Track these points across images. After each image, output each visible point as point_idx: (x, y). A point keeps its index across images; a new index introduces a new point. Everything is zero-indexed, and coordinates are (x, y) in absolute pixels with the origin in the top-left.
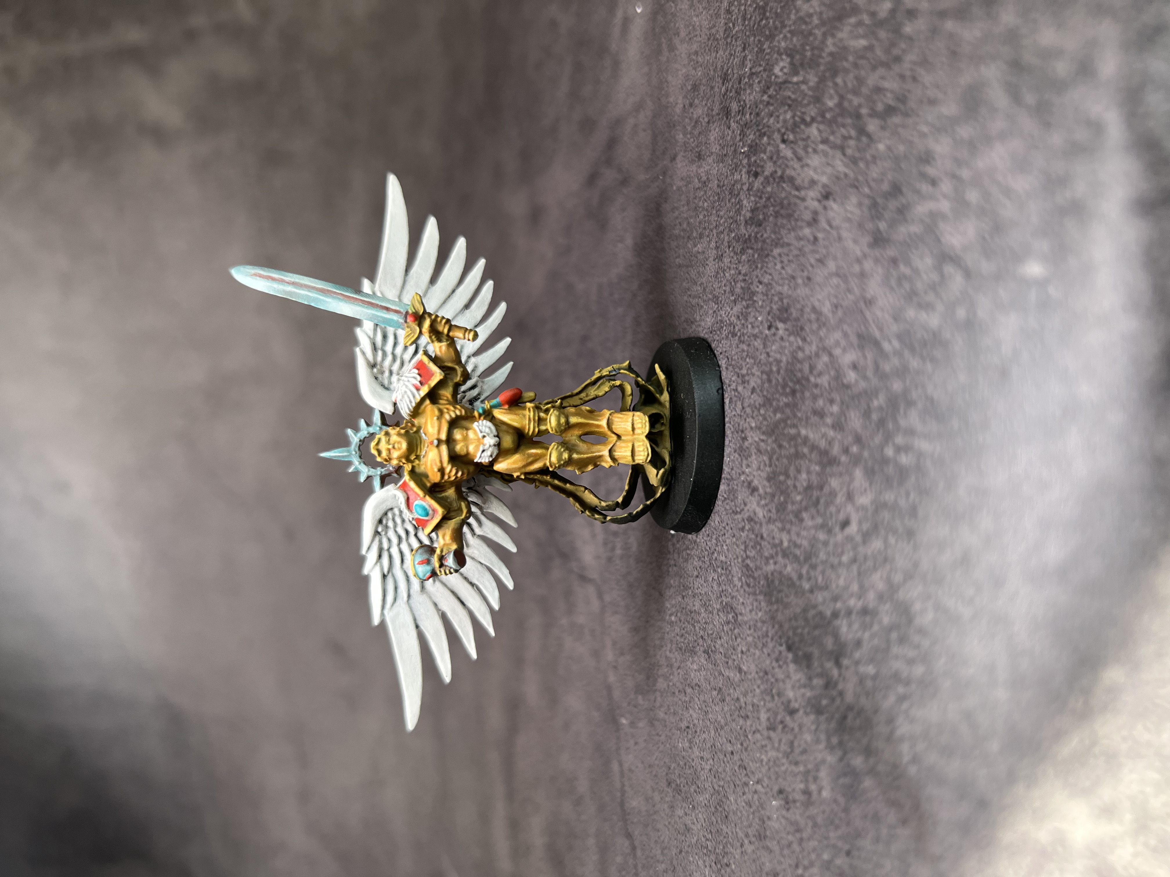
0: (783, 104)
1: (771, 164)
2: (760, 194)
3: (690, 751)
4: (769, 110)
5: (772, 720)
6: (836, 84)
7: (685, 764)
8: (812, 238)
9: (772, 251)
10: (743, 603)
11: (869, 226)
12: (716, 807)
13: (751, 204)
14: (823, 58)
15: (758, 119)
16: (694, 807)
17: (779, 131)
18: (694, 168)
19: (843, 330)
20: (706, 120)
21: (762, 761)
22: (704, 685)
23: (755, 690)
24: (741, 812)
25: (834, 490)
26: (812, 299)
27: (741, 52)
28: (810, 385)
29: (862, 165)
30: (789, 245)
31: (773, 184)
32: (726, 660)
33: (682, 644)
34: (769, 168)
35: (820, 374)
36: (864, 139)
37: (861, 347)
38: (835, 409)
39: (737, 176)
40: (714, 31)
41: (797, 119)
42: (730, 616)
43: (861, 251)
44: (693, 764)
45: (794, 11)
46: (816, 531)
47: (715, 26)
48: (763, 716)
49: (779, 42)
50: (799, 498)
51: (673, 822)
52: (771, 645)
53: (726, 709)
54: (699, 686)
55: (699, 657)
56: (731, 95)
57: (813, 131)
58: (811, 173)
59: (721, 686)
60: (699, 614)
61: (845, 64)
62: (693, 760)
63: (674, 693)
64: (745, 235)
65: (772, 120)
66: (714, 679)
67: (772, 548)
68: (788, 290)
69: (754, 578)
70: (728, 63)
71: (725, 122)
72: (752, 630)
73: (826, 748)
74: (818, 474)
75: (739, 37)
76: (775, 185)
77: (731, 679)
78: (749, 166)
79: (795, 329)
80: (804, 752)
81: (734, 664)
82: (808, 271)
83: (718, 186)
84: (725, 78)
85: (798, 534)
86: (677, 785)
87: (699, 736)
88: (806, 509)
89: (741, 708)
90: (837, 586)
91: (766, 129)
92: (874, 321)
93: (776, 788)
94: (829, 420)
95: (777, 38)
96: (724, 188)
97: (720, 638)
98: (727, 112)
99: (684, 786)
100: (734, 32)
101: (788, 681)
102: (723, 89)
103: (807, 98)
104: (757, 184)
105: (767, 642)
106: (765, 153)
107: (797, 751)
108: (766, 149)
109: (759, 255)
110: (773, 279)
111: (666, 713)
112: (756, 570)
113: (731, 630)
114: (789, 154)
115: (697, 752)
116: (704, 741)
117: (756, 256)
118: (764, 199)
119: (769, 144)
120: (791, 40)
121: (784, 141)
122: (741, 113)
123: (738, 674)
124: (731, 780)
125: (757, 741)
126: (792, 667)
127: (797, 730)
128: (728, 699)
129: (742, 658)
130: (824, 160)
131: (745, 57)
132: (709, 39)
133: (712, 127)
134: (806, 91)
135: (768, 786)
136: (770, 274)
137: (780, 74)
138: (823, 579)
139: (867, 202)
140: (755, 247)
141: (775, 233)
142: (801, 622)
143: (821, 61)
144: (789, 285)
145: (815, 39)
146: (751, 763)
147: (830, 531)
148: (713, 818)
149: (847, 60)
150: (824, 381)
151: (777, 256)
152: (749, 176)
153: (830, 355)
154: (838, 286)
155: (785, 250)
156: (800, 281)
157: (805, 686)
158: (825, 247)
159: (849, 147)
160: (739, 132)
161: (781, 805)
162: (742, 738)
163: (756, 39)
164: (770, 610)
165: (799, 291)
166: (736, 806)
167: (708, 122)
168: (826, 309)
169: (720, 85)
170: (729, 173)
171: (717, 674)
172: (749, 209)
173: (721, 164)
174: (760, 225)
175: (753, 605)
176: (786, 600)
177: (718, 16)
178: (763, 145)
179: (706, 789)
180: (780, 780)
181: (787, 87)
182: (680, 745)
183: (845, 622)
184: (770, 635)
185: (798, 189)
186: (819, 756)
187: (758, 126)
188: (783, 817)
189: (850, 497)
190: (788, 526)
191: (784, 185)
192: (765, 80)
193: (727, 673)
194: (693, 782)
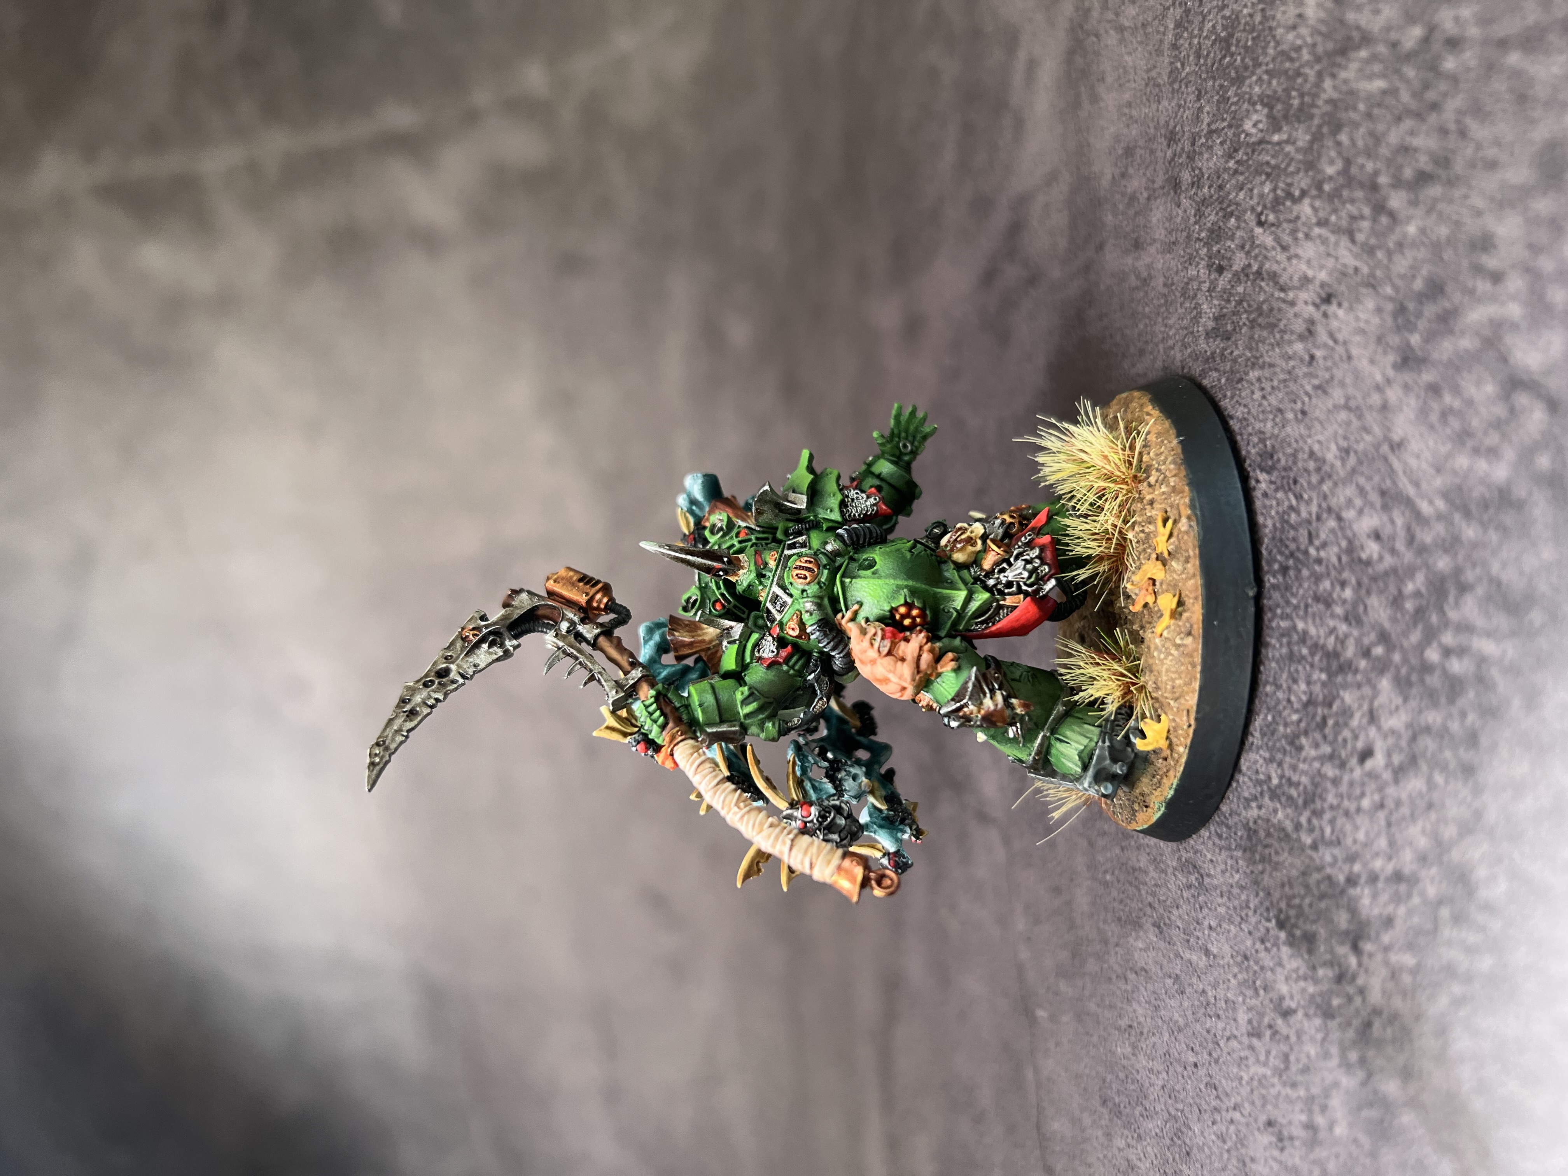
0: (1258, 173)
1: (1243, 255)
2: (1226, 296)
3: (1133, 1058)
4: (1238, 181)
5: (1255, 1023)
6: (1339, 144)
7: (1127, 1077)
8: (1307, 358)
9: (1247, 374)
10: (1212, 861)
11: (1395, 340)
12: (1172, 1139)
13: (1213, 310)
14: (1317, 107)
15: (1221, 193)
16: (1139, 1136)
17: (1253, 209)
18: (1129, 260)
19: (1357, 485)
20: (1145, 195)
21: (1241, 1078)
22: (1154, 969)
23: (1229, 980)
24: (1210, 1148)
25: (1350, 708)
26: (1309, 441)
27: (1195, 102)
28: (1311, 561)
29: (1380, 254)
30: (1271, 365)
31: (1246, 282)
32: (1186, 937)
33: (1122, 913)
34: (1239, 261)
35: (1324, 545)
36: (1384, 220)
37: (1385, 508)
38: (1348, 593)
39: (1192, 272)
40: (1154, 74)
41: (1279, 192)
42: (1193, 878)
43: (1384, 375)
44: (1139, 1077)
45: (1272, 44)
46: (1322, 764)
47: (1155, 67)
48: (1243, 1017)
49: (1250, 86)
50: (1295, 717)
51: (1110, 1155)
52: (1253, 920)
53: (1186, 1004)
54: (1146, 971)
55: (1146, 932)
56: (1181, 161)
57: (1305, 208)
58: (1303, 267)
59: (1178, 972)
60: (1146, 873)
61: (1353, 115)
62: (1138, 1072)
63: (1110, 979)
64: (1206, 351)
65: (1241, 195)
66: (1168, 962)
67: (1255, 786)
68: (1273, 427)
69: (1228, 827)
70: (1176, 116)
71: (1173, 199)
72: (1225, 899)
73: (1340, 1066)
74: (1324, 685)
75: (1190, 82)
76: (1249, 283)
77: (1194, 963)
78: (1210, 258)
79: (1285, 481)
80: (1306, 1070)
81: (1197, 943)
82: (1303, 403)
83: (1165, 285)
84: (1172, 138)
85: (1294, 768)
86: (1115, 1104)
87: (1146, 1039)
88: (1306, 733)
89: (1208, 1004)
90: (1355, 841)
91: (1233, 207)
92: (1405, 472)
93: (1263, 1118)
94: (1339, 610)
95: (1247, 82)
96: (1173, 288)
97: (1177, 907)
98: (1175, 185)
99: (1125, 1107)
100: (1183, 75)
101: (1279, 970)
102: (1169, 154)
103: (1293, 164)
104: (1223, 281)
105: (1247, 915)
106: (1233, 240)
107: (1294, 1068)
108: (1234, 234)
109: (1227, 379)
110: (1249, 413)
111: (1098, 1006)
112: (1230, 815)
113: (1193, 896)
114: (1269, 241)
115: (1143, 1061)
116: (1153, 1047)
117: (1223, 381)
118: (1233, 304)
119: (1238, 228)
120: (1270, 83)
121: (1260, 224)
122: (1196, 185)
123: (1204, 958)
124: (1195, 1103)
125: (1234, 1051)
126: (1285, 951)
127: (1293, 1038)
128: (1188, 990)
129: (1209, 935)
130: (1322, 249)
131: (1200, 109)
132: (1147, 85)
133: (1154, 204)
134: (1293, 154)
135: (1250, 1115)
136: (1245, 406)
137: (1254, 131)
138: (1333, 831)
139: (1389, 307)
140: (1222, 369)
141: (1251, 349)
142: (1300, 890)
143: (1315, 111)
144: (1273, 420)
145: (1306, 81)
146: (1224, 1082)
147: (1343, 765)
148: (1168, 1154)
149: (1355, 109)
150: (1331, 554)
151: (1254, 381)
152: (1210, 272)
153: (1339, 519)
154: (1348, 423)
155: (1267, 372)
156: (1290, 416)
157: (1305, 979)
158: (1327, 369)
159: (1360, 230)
160: (1193, 211)
161: (1271, 1143)
162: (1211, 1046)
163: (1217, 84)
164: (1252, 872)
165: (1289, 429)
166: (1202, 1139)
167: (1149, 199)
168: (1331, 454)
169: (1165, 148)
170: (1180, 266)
171: (1172, 956)
172: (1211, 316)
173: (1168, 255)
174: (1228, 339)
175: (1226, 864)
176: (1275, 858)
177: (1159, 52)
178: (1230, 229)
179: (1157, 1113)
180: (1269, 1107)
181: (1263, 149)
182: (1119, 1049)
183: (1367, 891)
184: (1252, 905)
185: (1282, 289)
186: (1329, 1078)
187: (1220, 203)
188: (1275, 1159)
189: (1372, 717)
190: (1279, 756)
191: (1263, 284)
192: (1231, 140)
193: (1187, 955)
194: (1138, 1103)
